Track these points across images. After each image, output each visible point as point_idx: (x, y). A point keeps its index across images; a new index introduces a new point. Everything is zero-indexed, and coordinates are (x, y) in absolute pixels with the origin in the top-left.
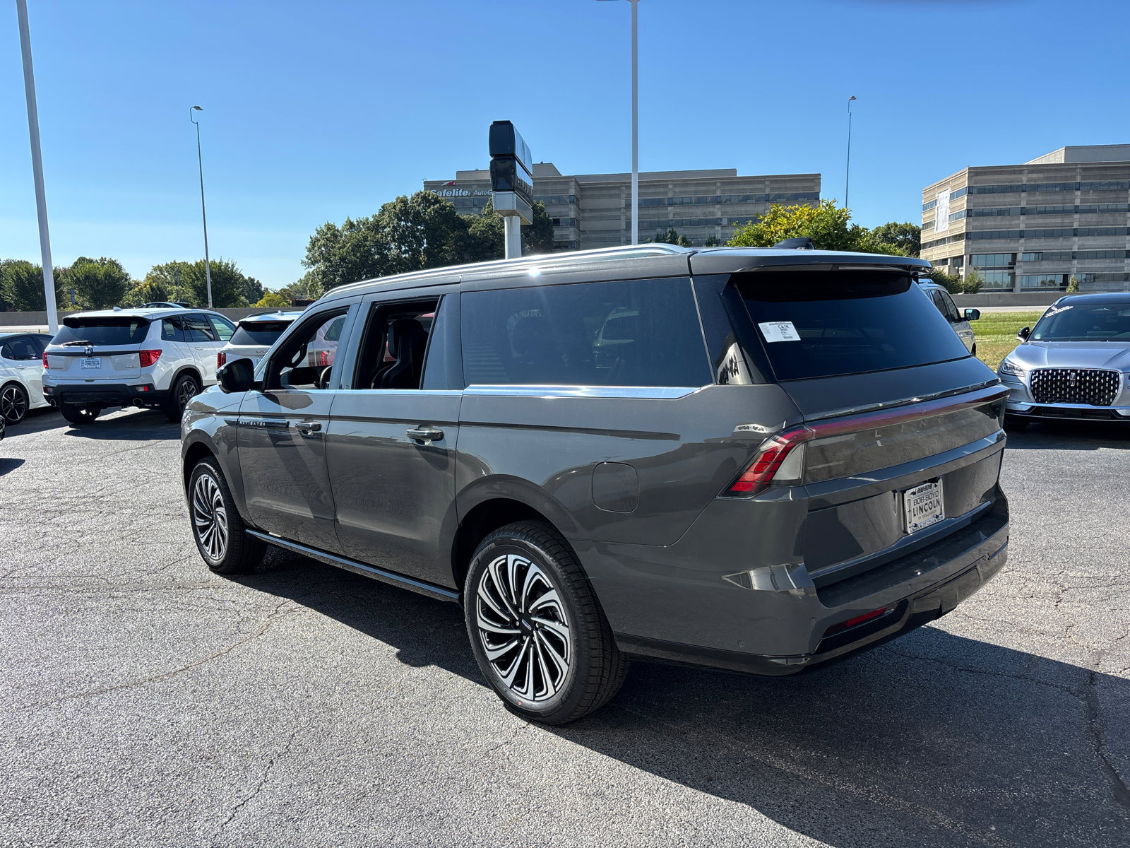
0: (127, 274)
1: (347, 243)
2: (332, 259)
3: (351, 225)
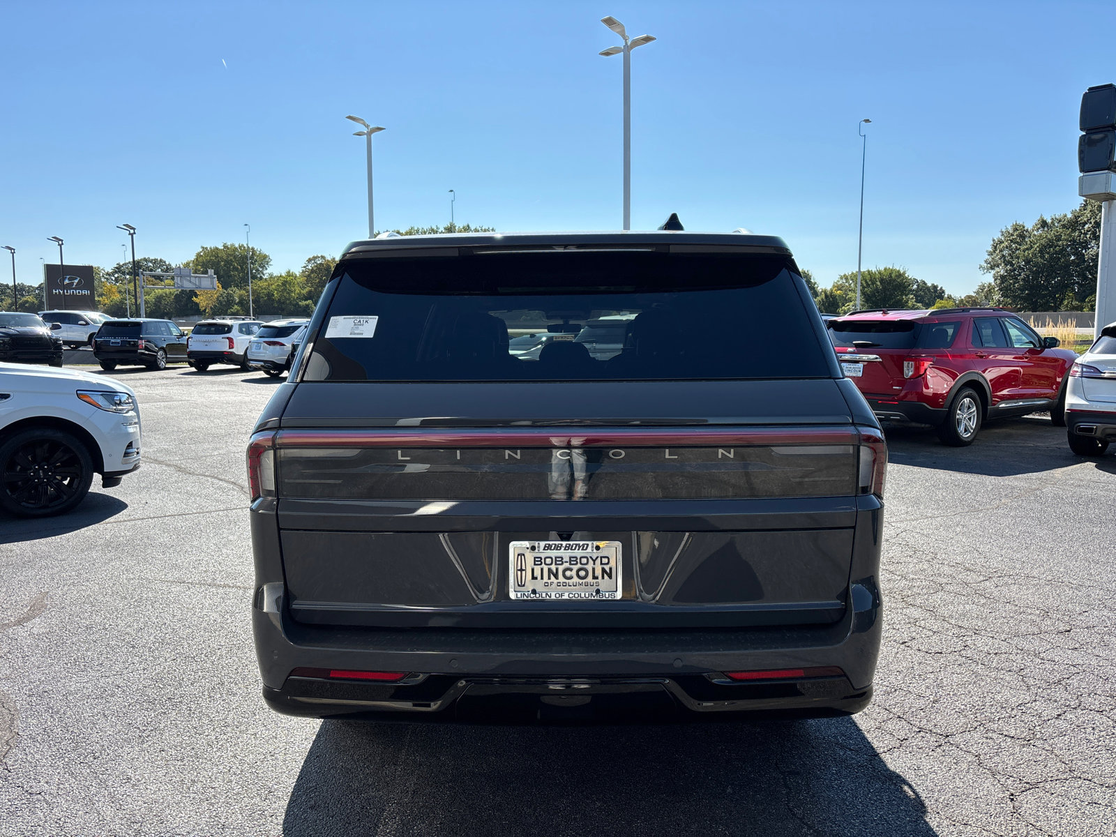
0: (815, 283)
1: (1034, 244)
2: (1014, 262)
3: (1044, 224)
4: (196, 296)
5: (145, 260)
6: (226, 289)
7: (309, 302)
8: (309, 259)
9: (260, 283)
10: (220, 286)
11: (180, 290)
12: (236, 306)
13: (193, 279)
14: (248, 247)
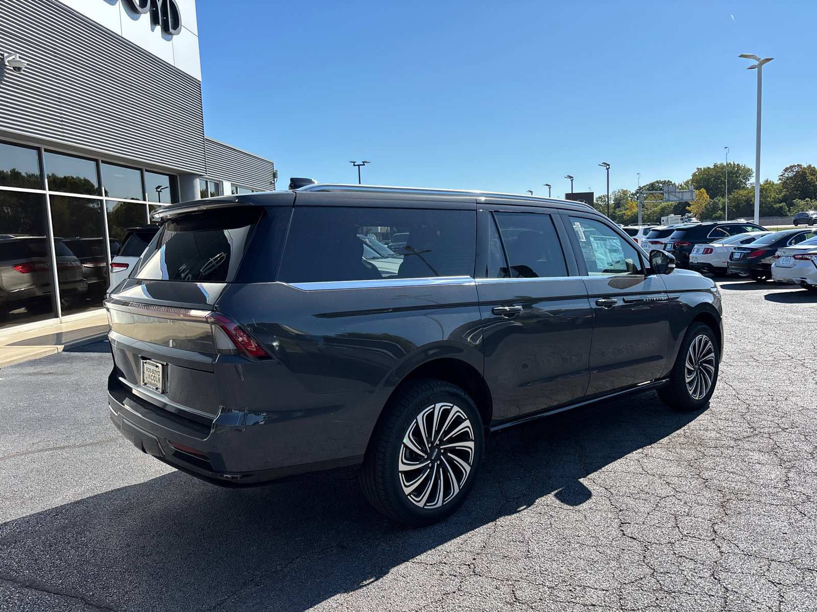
4: (689, 205)
5: (657, 182)
6: (713, 199)
7: (784, 204)
8: (787, 168)
9: (741, 192)
10: (708, 197)
11: (678, 202)
12: (720, 212)
13: (677, 194)
14: (734, 164)
